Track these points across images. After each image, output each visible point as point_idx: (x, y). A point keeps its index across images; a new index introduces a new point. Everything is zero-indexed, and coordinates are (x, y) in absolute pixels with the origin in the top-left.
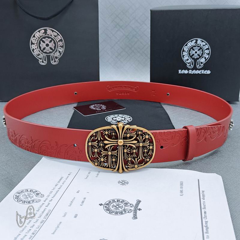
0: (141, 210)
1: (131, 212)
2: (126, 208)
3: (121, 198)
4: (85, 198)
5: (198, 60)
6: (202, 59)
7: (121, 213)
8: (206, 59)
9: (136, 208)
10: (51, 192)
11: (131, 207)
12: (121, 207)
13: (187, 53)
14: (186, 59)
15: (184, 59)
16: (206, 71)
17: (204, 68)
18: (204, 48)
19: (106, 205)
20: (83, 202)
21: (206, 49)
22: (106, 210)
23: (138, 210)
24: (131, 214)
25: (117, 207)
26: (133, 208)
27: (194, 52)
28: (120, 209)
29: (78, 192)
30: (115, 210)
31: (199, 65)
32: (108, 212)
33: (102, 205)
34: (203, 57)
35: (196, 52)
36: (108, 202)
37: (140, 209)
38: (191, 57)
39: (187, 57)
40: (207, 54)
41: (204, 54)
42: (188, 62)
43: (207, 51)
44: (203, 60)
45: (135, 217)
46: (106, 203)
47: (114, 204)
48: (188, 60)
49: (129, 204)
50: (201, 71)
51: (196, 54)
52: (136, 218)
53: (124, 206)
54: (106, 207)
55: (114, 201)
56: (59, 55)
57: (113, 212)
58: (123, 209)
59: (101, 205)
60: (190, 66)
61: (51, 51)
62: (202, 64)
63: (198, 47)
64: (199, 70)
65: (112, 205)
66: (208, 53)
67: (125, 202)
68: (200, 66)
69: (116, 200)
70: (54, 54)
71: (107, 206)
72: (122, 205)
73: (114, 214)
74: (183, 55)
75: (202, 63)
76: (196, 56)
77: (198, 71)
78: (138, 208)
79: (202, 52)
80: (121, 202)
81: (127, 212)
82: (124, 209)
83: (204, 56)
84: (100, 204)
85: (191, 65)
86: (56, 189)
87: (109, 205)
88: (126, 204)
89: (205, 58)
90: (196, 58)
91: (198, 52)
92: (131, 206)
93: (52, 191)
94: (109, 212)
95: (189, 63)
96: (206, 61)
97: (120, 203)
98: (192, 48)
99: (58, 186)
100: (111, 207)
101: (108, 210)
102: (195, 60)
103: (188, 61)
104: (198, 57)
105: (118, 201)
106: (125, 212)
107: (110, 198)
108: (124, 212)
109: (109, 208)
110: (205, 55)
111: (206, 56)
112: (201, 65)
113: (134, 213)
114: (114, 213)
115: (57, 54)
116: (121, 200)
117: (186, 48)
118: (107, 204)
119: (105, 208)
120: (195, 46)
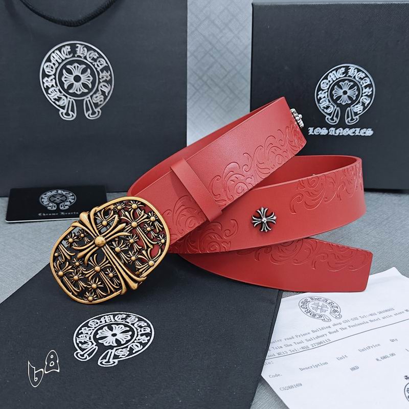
5: (349, 109)
6: (356, 106)
8: (366, 105)
13: (327, 93)
14: (325, 106)
15: (320, 105)
16: (365, 129)
17: (361, 125)
18: (361, 83)
21: (366, 87)
27: (341, 92)
31: (350, 118)
34: (359, 102)
35: (345, 93)
38: (335, 101)
39: (327, 101)
40: (367, 95)
41: (362, 96)
42: (328, 111)
43: (368, 91)
44: (358, 108)
48: (328, 107)
50: (353, 130)
51: (346, 95)
56: (102, 99)
60: (332, 119)
61: (86, 91)
62: (357, 117)
63: (350, 81)
64: (350, 127)
66: (370, 93)
68: (352, 119)
70: (91, 96)
74: (319, 97)
75: (356, 114)
76: (344, 100)
77: (347, 129)
79: (357, 93)
83: (361, 100)
85: (335, 118)
89: (363, 104)
90: (344, 104)
91: (349, 93)
95: (330, 114)
96: (364, 110)
98: (337, 84)
102: (343, 108)
103: (329, 109)
104: (350, 102)
110: (362, 98)
111: (364, 100)
112: (354, 118)
115: (98, 98)
117: (324, 85)
120: (343, 80)
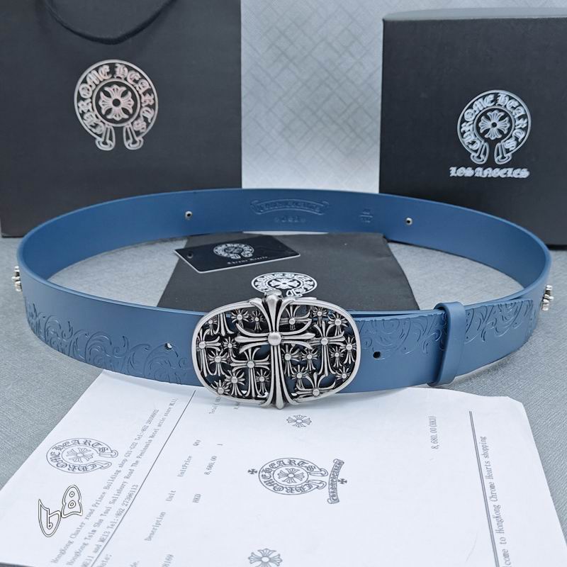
0: (346, 482)
1: (323, 487)
2: (311, 478)
3: (298, 455)
4: (214, 458)
7: (302, 490)
9: (335, 478)
10: (134, 445)
11: (323, 475)
12: (301, 477)
19: (264, 473)
20: (210, 466)
22: (265, 484)
23: (338, 483)
24: (325, 493)
25: (291, 476)
26: (326, 479)
28: (298, 481)
29: (197, 444)
30: (286, 483)
32: (271, 488)
33: (256, 472)
36: (267, 466)
37: (343, 481)
45: (335, 498)
46: (264, 468)
47: (283, 469)
49: (317, 470)
52: (337, 501)
53: (305, 475)
54: (264, 477)
55: (281, 463)
57: (283, 488)
58: (304, 480)
59: (252, 472)
65: (278, 471)
67: (307, 465)
69: (286, 462)
71: (267, 475)
72: (302, 471)
73: (284, 491)
78: (339, 478)
80: (298, 464)
81: (314, 487)
82: (308, 481)
84: (249, 471)
86: (145, 439)
87: (272, 472)
88: (311, 469)
92: (323, 472)
93: (136, 441)
94: (274, 489)
97: (296, 468)
99: (149, 432)
100: (276, 476)
101: (270, 483)
105: (290, 462)
106: (310, 487)
107: (274, 456)
108: (306, 488)
109: (272, 478)
113: (331, 490)
114: (285, 489)
116: (297, 462)
118: (267, 471)
119: (263, 480)
